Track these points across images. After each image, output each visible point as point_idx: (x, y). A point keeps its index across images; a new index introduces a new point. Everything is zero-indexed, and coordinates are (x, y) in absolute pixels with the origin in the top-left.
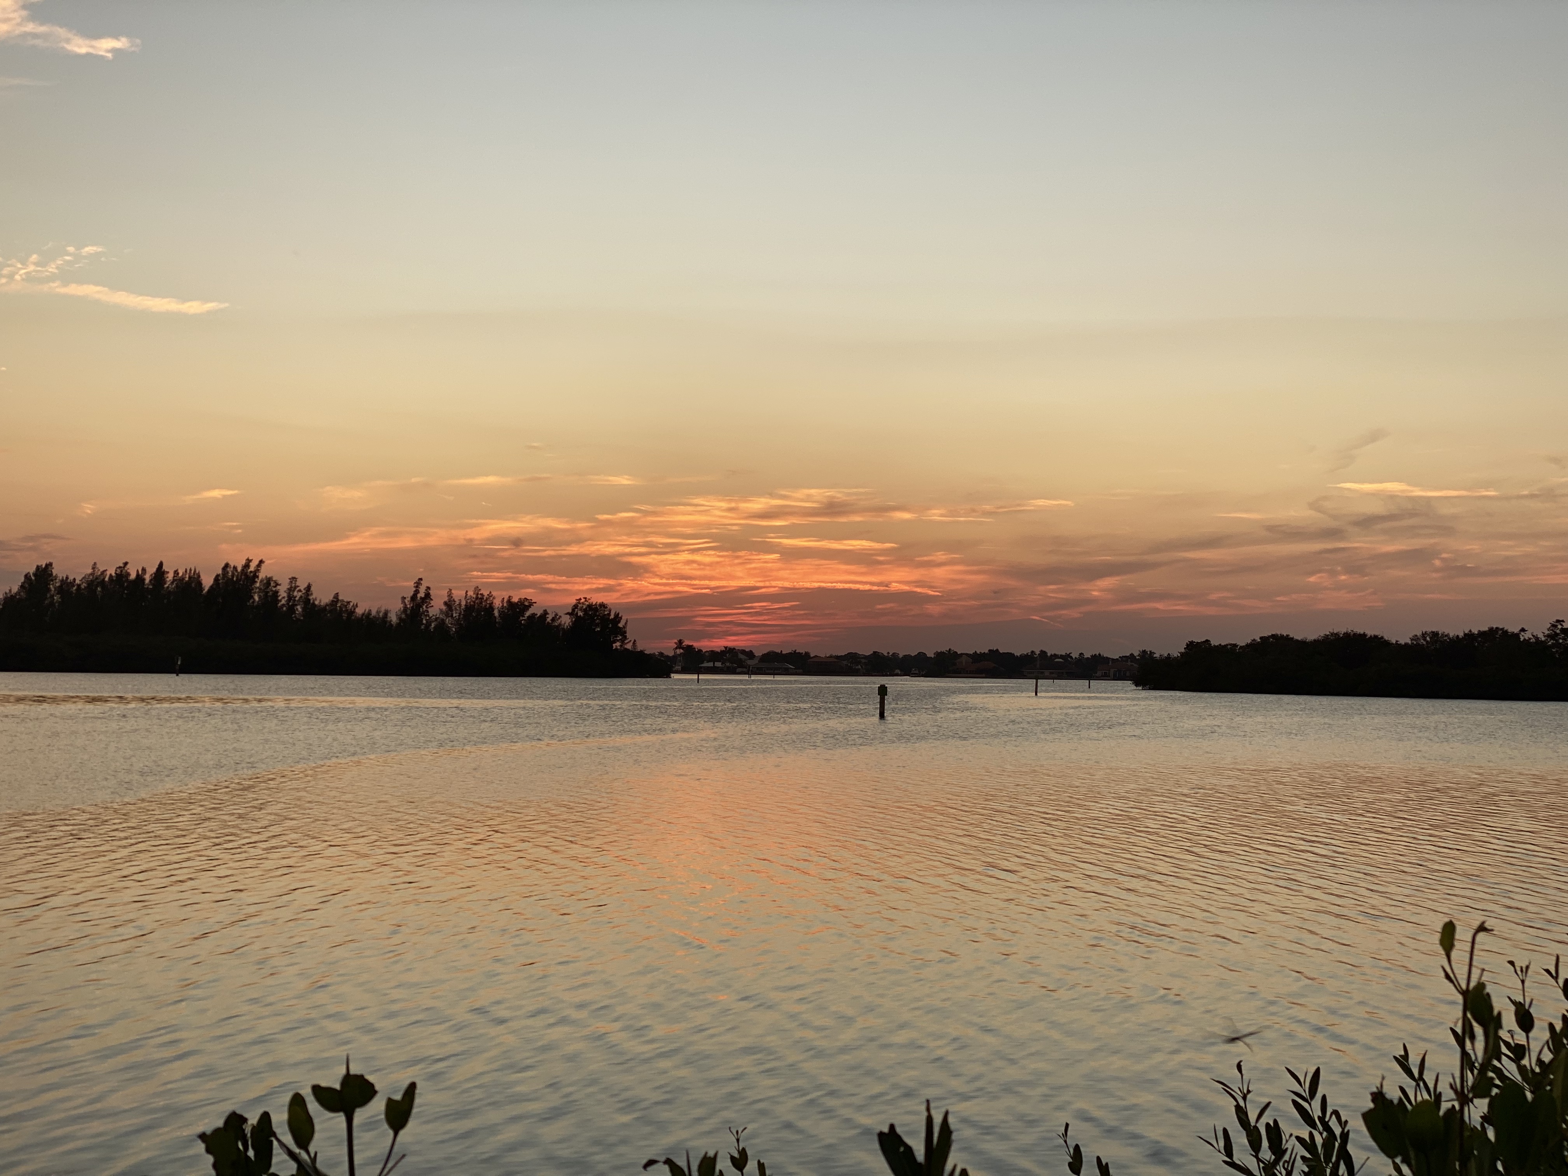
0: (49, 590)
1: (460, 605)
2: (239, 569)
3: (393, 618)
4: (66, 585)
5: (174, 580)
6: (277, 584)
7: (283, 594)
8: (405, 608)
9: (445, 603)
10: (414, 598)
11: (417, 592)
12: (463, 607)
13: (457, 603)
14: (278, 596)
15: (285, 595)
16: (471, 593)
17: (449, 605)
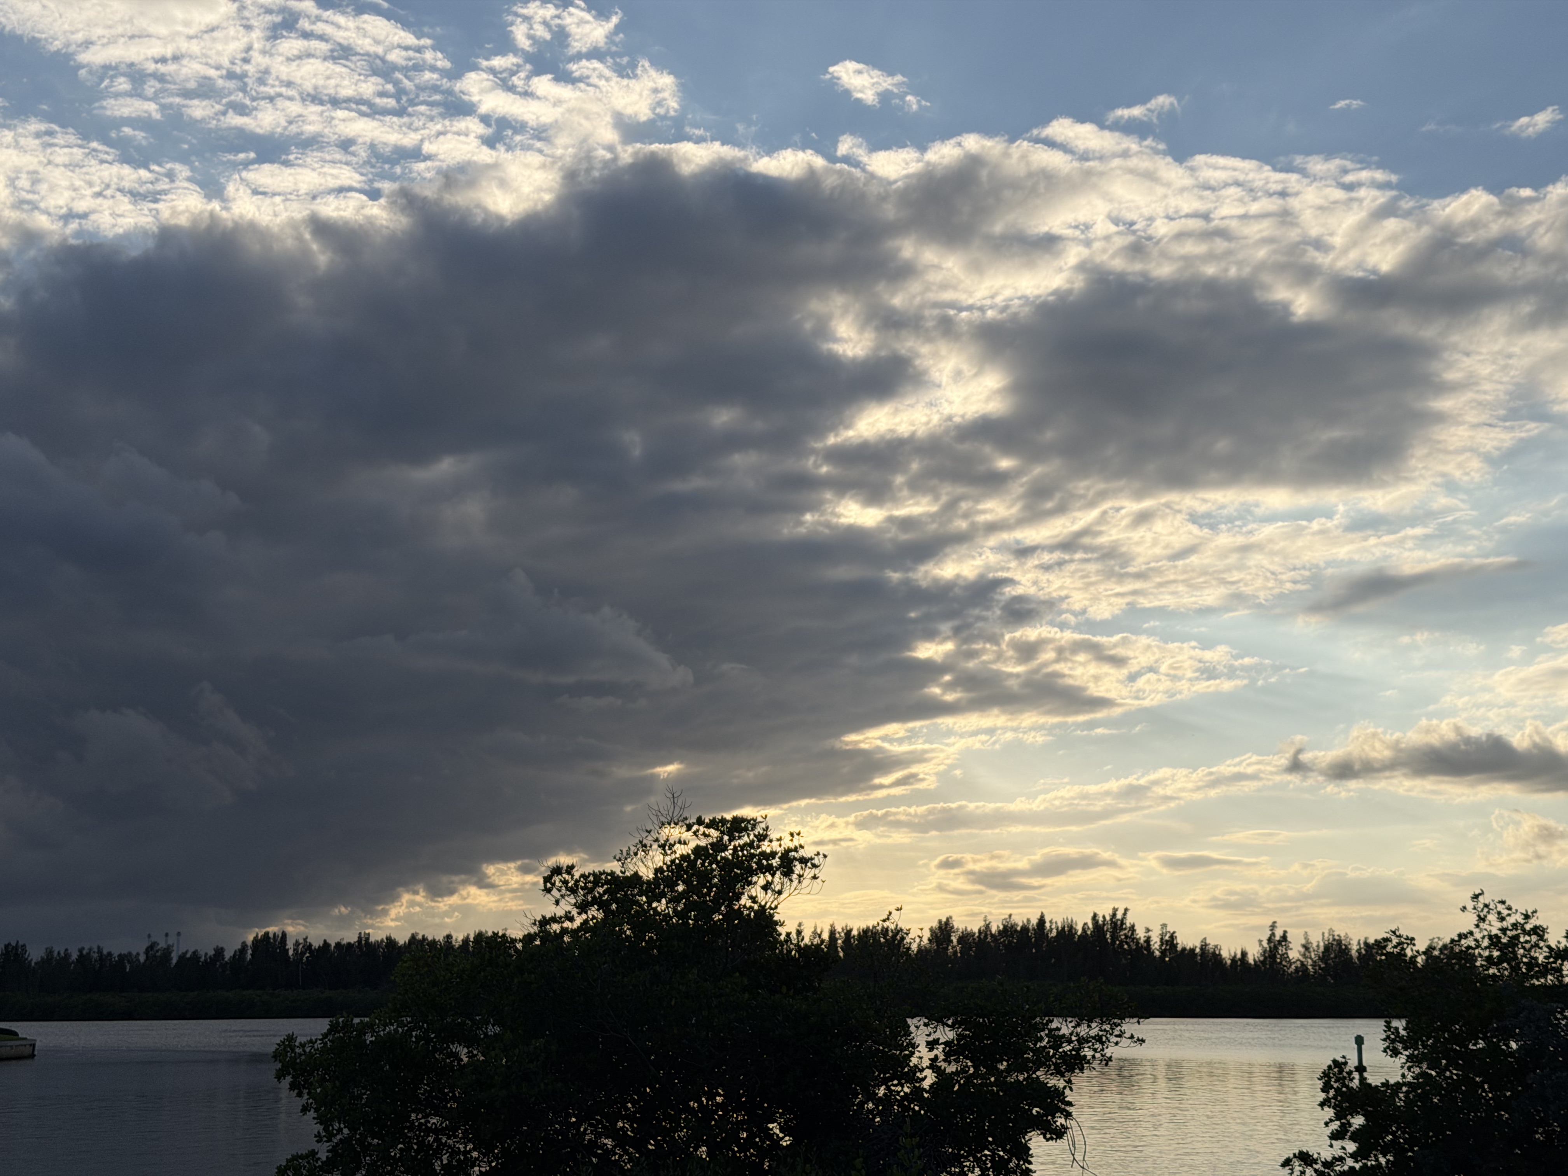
1: (1318, 946)
2: (1108, 918)
3: (1252, 960)
9: (1303, 946)
10: (1271, 940)
11: (1273, 934)
13: (1314, 945)
16: (1326, 935)
17: (1306, 947)
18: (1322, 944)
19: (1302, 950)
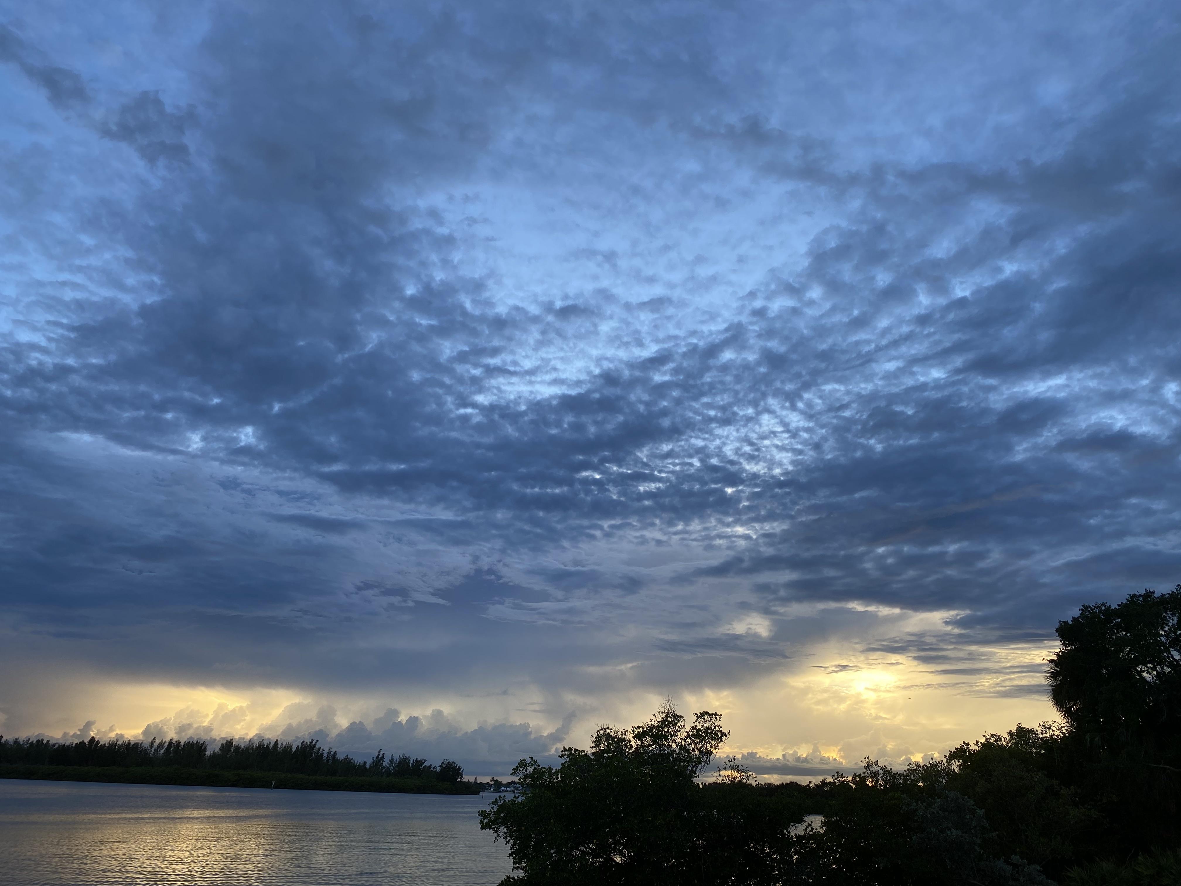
0: (231, 751)
1: (396, 761)
2: (308, 744)
3: (368, 766)
4: (238, 748)
5: (281, 747)
6: (323, 750)
7: (325, 754)
8: (374, 762)
9: (390, 760)
10: (377, 757)
11: (379, 755)
12: (398, 762)
13: (395, 760)
14: (323, 755)
15: (326, 755)
16: (401, 756)
17: (391, 761)
18: (398, 760)
19: (390, 762)
